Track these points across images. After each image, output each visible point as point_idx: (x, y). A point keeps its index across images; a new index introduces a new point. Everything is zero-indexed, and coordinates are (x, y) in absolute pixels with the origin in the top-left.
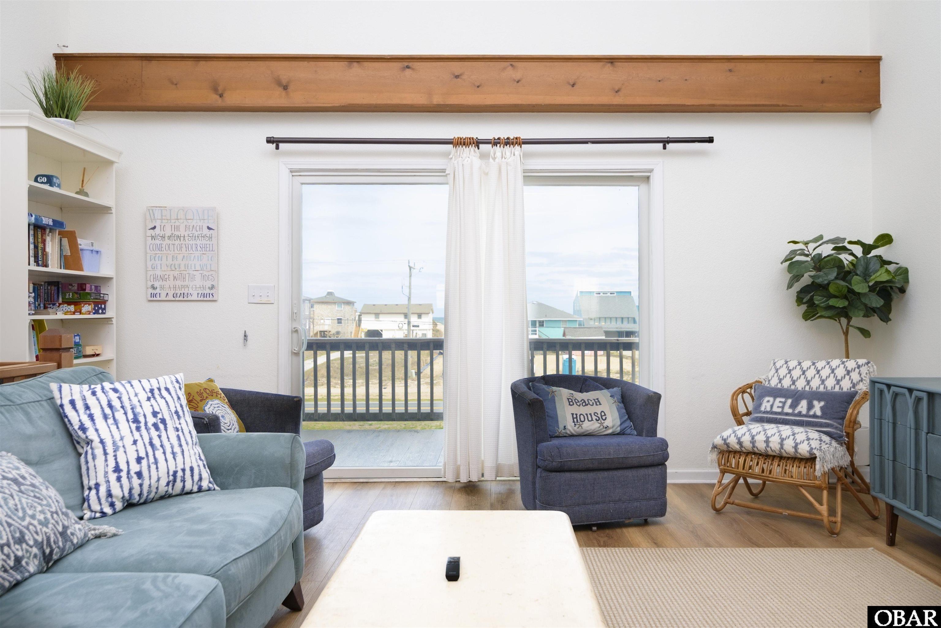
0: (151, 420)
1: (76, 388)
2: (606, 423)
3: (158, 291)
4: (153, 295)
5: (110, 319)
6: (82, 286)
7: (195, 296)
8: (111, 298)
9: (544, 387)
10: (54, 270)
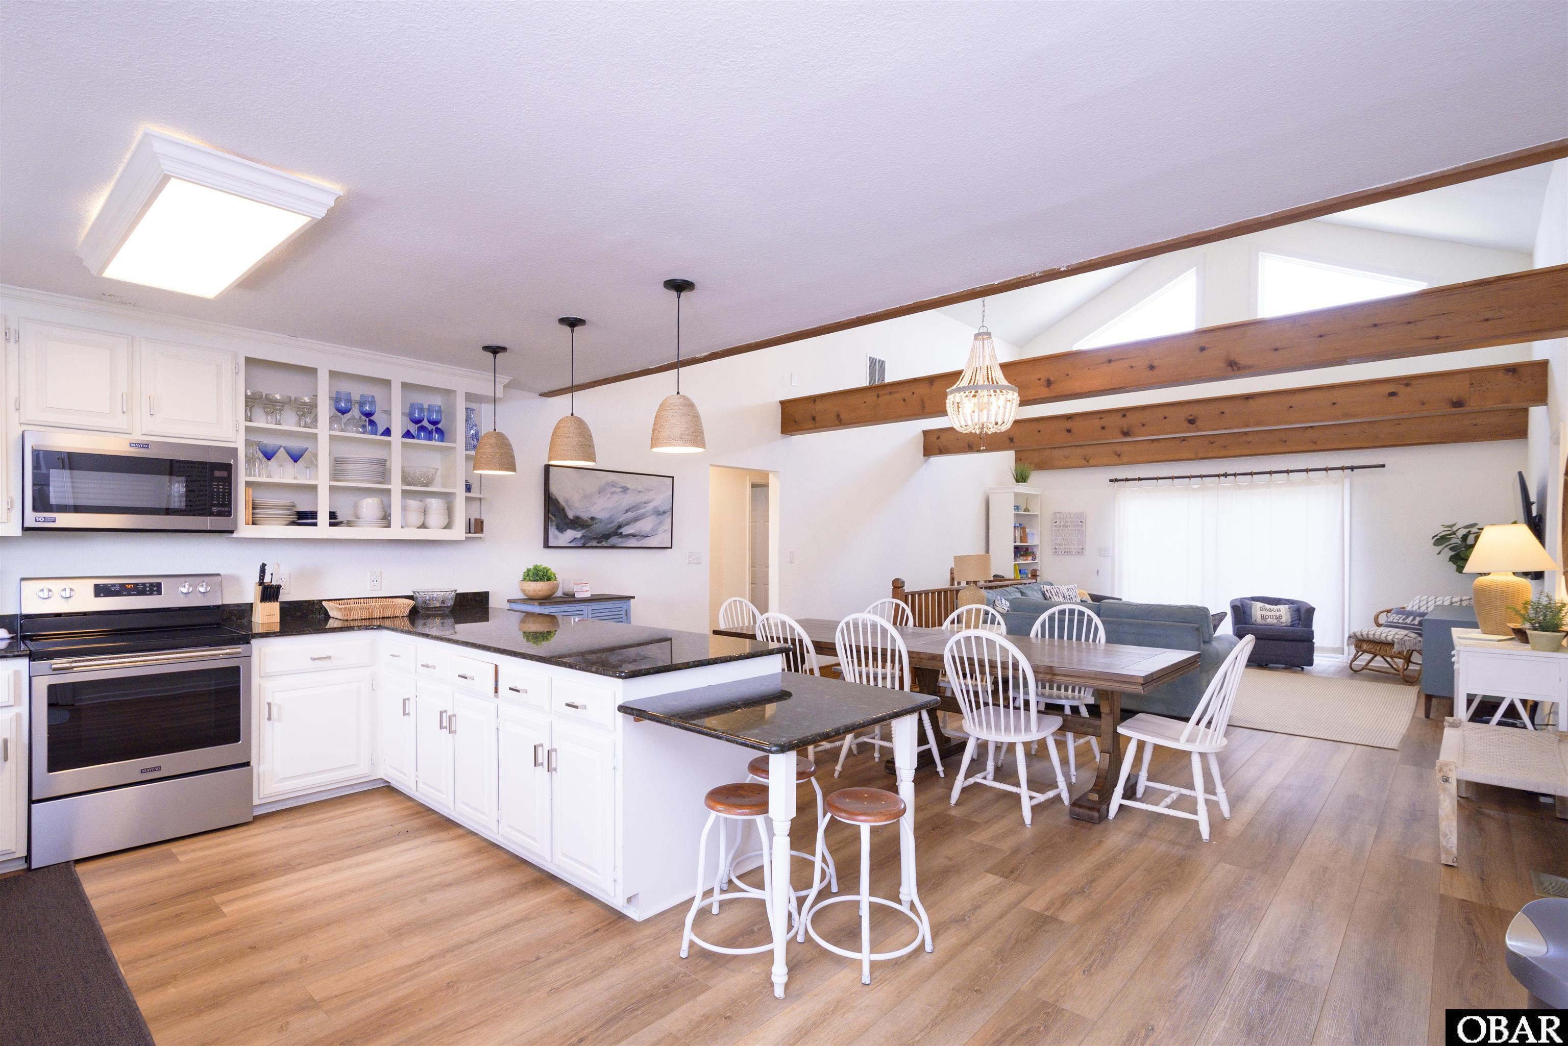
0: (1068, 597)
1: (1048, 587)
2: (1282, 620)
3: (1057, 550)
4: (1055, 552)
5: (1037, 563)
6: (1027, 549)
7: (1074, 553)
8: (1038, 554)
9: (1248, 601)
10: (1018, 544)
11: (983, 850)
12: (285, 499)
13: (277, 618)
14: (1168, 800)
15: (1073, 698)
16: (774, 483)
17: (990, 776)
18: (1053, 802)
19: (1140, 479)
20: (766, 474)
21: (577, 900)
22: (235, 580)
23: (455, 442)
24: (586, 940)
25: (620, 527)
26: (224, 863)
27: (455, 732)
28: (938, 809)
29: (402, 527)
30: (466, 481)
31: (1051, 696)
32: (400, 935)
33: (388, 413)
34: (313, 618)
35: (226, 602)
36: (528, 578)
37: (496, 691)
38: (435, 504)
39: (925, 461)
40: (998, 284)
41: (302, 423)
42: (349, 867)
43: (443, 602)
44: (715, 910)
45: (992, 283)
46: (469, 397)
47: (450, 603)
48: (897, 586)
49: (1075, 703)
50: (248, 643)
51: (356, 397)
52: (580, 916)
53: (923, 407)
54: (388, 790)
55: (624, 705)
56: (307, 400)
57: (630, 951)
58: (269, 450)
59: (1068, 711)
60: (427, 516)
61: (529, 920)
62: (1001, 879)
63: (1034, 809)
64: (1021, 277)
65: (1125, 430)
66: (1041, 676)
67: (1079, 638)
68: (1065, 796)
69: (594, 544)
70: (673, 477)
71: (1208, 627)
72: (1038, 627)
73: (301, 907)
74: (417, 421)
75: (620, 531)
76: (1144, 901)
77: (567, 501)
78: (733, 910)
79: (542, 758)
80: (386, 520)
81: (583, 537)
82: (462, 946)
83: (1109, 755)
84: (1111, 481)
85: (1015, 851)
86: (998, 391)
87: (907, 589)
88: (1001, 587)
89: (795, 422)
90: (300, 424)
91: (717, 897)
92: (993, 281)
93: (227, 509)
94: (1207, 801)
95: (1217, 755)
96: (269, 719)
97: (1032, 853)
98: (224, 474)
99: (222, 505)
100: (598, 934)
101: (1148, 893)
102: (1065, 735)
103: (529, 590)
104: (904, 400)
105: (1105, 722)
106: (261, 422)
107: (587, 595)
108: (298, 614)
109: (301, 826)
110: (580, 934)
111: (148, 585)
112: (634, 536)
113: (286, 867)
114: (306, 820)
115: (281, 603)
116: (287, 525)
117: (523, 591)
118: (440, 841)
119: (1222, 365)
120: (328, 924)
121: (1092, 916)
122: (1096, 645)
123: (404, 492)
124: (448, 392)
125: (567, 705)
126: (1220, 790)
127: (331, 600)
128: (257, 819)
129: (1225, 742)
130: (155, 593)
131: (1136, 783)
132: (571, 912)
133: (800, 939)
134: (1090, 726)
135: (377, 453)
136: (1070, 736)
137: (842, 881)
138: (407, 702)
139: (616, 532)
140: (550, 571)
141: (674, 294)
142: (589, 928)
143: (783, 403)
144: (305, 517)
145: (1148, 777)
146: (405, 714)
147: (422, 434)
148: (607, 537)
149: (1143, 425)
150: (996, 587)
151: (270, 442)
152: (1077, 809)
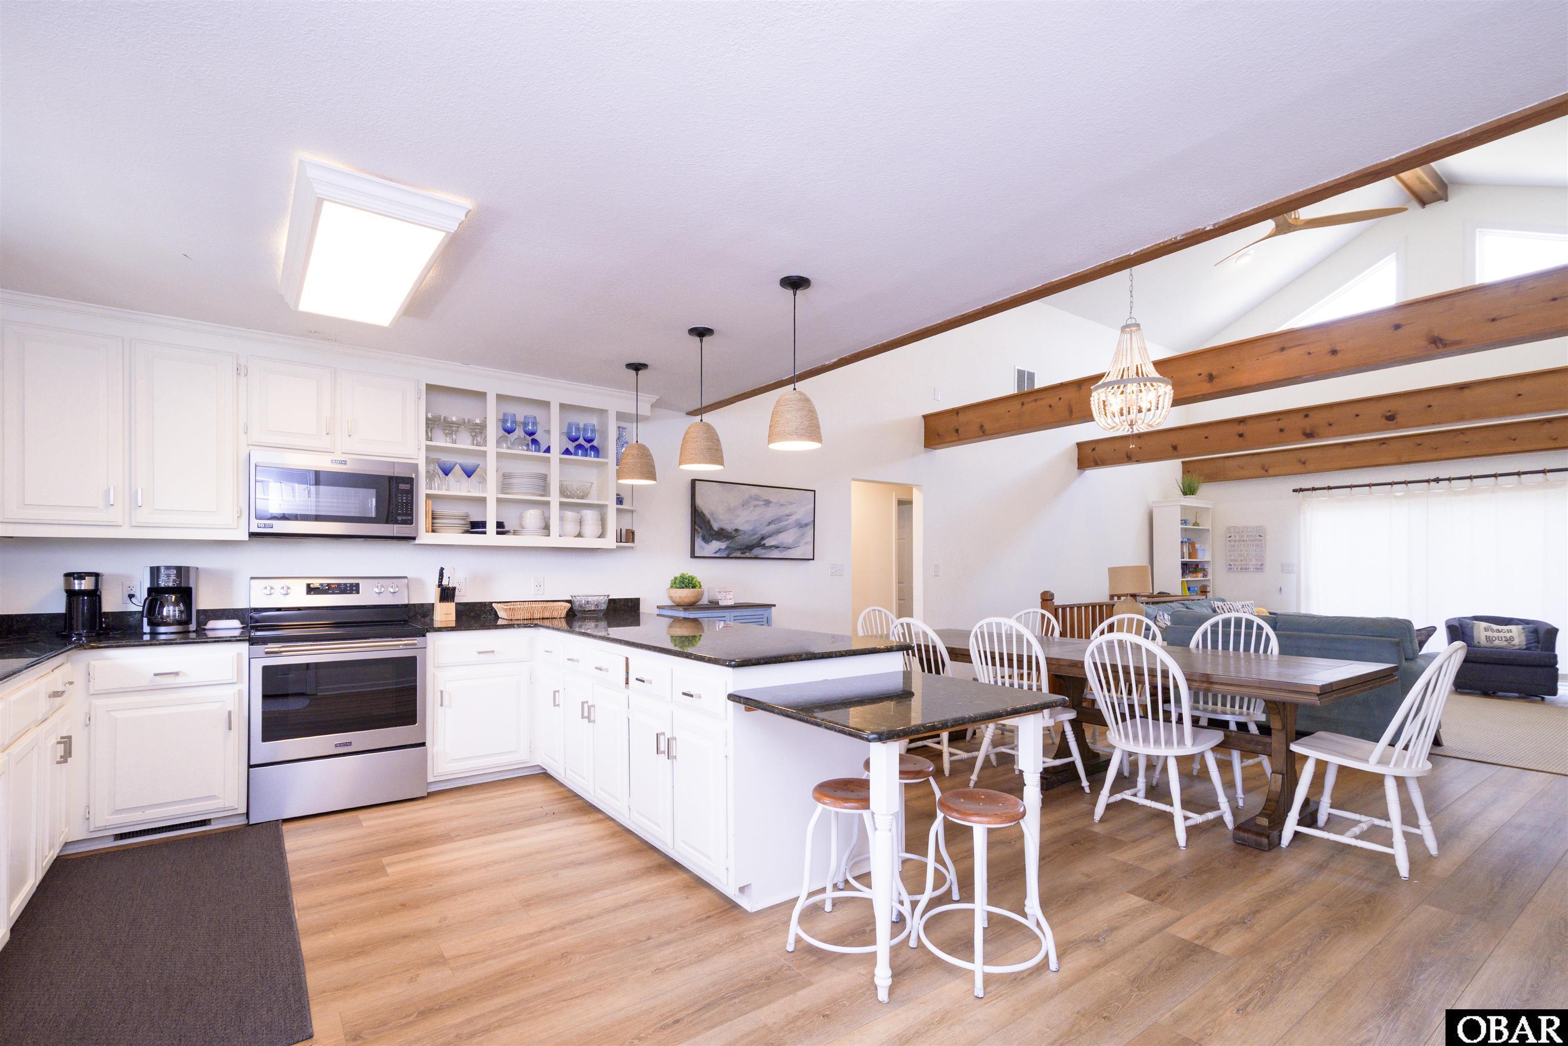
2: (1514, 643)
3: (1232, 567)
4: (1230, 569)
5: (1208, 579)
6: (1197, 566)
7: (1252, 570)
8: (1210, 571)
9: (1468, 621)
10: (1186, 559)
11: (1128, 870)
12: (460, 510)
13: (453, 617)
14: (1356, 830)
15: (1241, 714)
16: (918, 498)
17: (1142, 793)
18: (1215, 826)
19: (1329, 488)
20: (909, 488)
21: (695, 887)
22: (420, 582)
23: (607, 457)
24: (697, 925)
25: (763, 538)
26: (397, 830)
27: (594, 721)
28: (1078, 824)
29: (560, 536)
30: (617, 495)
31: (1215, 712)
32: (529, 905)
33: (548, 432)
34: (485, 618)
35: (413, 602)
36: (674, 585)
37: (627, 683)
38: (590, 516)
39: (1080, 475)
40: (1135, 253)
41: (475, 442)
42: (498, 841)
43: (597, 605)
44: (828, 907)
45: (1128, 254)
46: (620, 416)
47: (604, 607)
48: (1047, 599)
49: (1242, 719)
50: (424, 636)
51: (520, 418)
52: (696, 902)
53: (1071, 412)
54: (545, 776)
55: (734, 694)
56: (478, 421)
57: (739, 940)
58: (448, 466)
59: (1233, 727)
60: (583, 527)
61: (648, 901)
62: (1146, 902)
63: (1190, 830)
64: (1160, 243)
65: (1308, 431)
66: (1196, 684)
67: (1247, 648)
68: (1228, 819)
69: (738, 554)
70: (815, 491)
71: (1411, 641)
72: (1198, 638)
73: (451, 873)
74: (574, 440)
75: (763, 543)
76: (1320, 939)
77: (712, 514)
78: (847, 908)
79: (663, 747)
80: (546, 529)
81: (727, 548)
82: (583, 920)
83: (1281, 776)
84: (1294, 491)
85: (1165, 873)
86: (1148, 384)
87: (1057, 601)
88: (1164, 602)
89: (938, 435)
90: (473, 443)
91: (830, 894)
92: (1128, 251)
93: (409, 518)
94: (1406, 835)
95: (1419, 779)
96: (442, 705)
97: (1185, 877)
98: (407, 487)
99: (406, 514)
100: (710, 920)
101: (1326, 931)
102: (1230, 755)
103: (676, 598)
104: (1050, 406)
105: (1276, 740)
106: (441, 441)
107: (731, 603)
108: (472, 614)
109: (466, 803)
110: (693, 919)
111: (348, 585)
112: (777, 547)
113: (445, 838)
114: (472, 798)
115: (457, 604)
116: (463, 533)
117: (671, 598)
118: (580, 824)
119: (1423, 343)
120: (470, 890)
121: (1254, 950)
122: (1268, 656)
123: (562, 504)
124: (602, 412)
125: (684, 694)
126: (1424, 821)
127: (500, 602)
128: (430, 795)
129: (1429, 765)
130: (354, 592)
131: (1317, 811)
132: (687, 898)
133: (913, 943)
134: (1258, 743)
135: (539, 469)
136: (1236, 755)
137: (965, 889)
138: (557, 694)
139: (759, 543)
140: (695, 579)
141: (790, 292)
142: (702, 914)
143: (926, 417)
144: (477, 527)
145: (1331, 804)
146: (555, 705)
147: (580, 451)
148: (750, 548)
149: (1330, 425)
150: (1157, 603)
151: (447, 458)
152: (1242, 834)
